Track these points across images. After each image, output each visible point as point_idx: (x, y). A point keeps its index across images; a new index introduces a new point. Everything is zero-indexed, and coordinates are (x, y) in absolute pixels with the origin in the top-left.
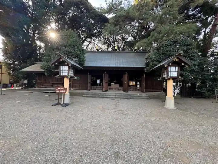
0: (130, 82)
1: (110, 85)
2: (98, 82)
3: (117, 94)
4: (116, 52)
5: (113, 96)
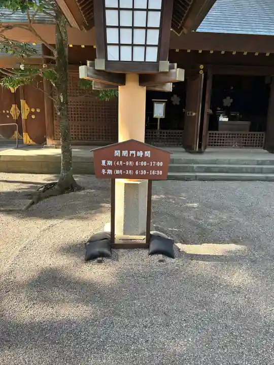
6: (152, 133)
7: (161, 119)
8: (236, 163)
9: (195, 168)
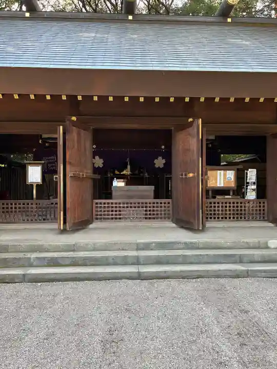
0: (209, 173)
1: (103, 190)
2: (34, 174)
3: (147, 247)
4: (130, 17)
5: (125, 262)
6: (7, 204)
7: (37, 185)
8: (106, 248)
9: (32, 260)
